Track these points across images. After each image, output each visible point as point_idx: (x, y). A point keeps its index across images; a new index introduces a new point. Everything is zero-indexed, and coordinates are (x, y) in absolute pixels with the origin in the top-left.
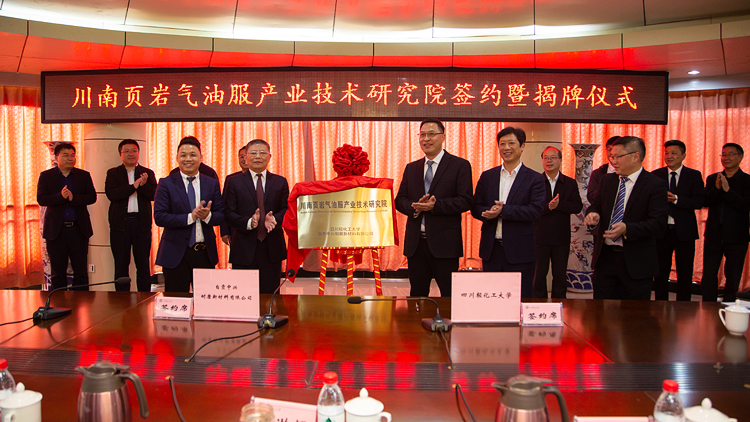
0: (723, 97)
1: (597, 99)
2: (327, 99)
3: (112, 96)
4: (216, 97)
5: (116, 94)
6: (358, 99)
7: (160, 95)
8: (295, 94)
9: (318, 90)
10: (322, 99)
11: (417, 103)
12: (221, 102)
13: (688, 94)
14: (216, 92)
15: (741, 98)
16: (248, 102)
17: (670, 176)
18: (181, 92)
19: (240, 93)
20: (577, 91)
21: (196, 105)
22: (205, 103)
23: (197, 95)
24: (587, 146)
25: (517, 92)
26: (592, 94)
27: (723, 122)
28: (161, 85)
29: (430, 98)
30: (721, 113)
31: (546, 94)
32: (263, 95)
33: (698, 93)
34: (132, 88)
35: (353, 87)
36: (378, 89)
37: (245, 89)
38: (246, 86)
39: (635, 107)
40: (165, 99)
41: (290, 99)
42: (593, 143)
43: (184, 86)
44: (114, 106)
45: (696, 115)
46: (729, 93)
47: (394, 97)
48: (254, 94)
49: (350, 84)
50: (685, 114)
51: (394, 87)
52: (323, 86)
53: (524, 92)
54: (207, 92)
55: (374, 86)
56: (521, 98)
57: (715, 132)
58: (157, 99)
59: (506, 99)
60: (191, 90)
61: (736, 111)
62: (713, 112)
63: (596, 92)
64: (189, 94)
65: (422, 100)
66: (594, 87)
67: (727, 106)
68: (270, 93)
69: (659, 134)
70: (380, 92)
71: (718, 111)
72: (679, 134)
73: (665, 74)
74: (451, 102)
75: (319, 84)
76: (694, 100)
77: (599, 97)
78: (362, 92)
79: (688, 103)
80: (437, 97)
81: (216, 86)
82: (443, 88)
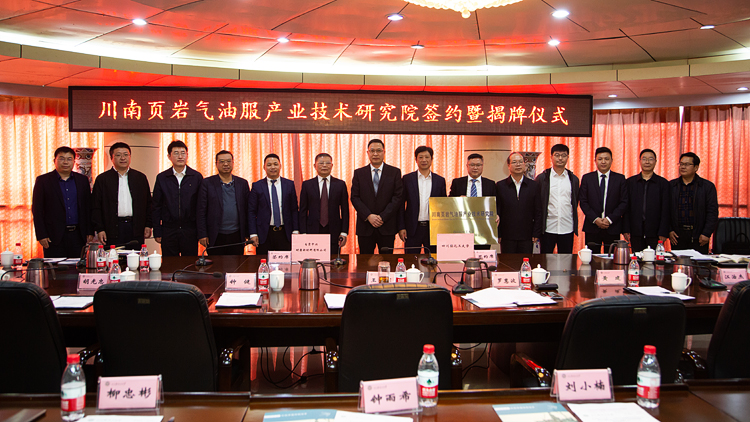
0: (637, 115)
1: (537, 117)
2: (323, 116)
3: (137, 109)
4: (230, 112)
5: (140, 108)
6: (347, 116)
7: (180, 110)
8: (297, 112)
9: (316, 108)
10: (319, 116)
11: (395, 119)
12: (234, 116)
13: (611, 112)
14: (230, 108)
15: (650, 116)
16: (257, 117)
17: (600, 179)
18: (199, 108)
19: (250, 110)
20: (521, 111)
21: (212, 119)
22: (220, 117)
23: (213, 111)
24: (530, 153)
25: (474, 112)
26: (533, 113)
27: (637, 135)
28: (181, 102)
29: (406, 116)
30: (636, 127)
31: (497, 113)
32: (270, 111)
33: (619, 111)
34: (155, 103)
35: (344, 106)
36: (364, 108)
37: (255, 107)
38: (255, 104)
39: (566, 123)
40: (185, 114)
41: (293, 115)
42: (537, 151)
43: (201, 102)
44: (138, 118)
45: (617, 128)
46: (642, 112)
47: (377, 114)
48: (262, 111)
49: (341, 104)
50: (609, 127)
51: (376, 107)
52: (320, 105)
53: (480, 112)
54: (222, 108)
55: (361, 107)
56: (477, 116)
57: (630, 143)
58: (177, 114)
59: (465, 117)
60: (208, 106)
61: (647, 126)
62: (630, 126)
63: (536, 111)
64: (206, 109)
65: (399, 117)
66: (535, 108)
67: (640, 122)
68: (276, 110)
69: (589, 143)
70: (366, 110)
71: (633, 126)
72: (604, 143)
73: (590, 97)
74: (422, 119)
75: (316, 104)
76: (615, 116)
77: (538, 115)
78: (352, 110)
79: (611, 119)
80: (411, 115)
81: (229, 103)
82: (416, 108)
